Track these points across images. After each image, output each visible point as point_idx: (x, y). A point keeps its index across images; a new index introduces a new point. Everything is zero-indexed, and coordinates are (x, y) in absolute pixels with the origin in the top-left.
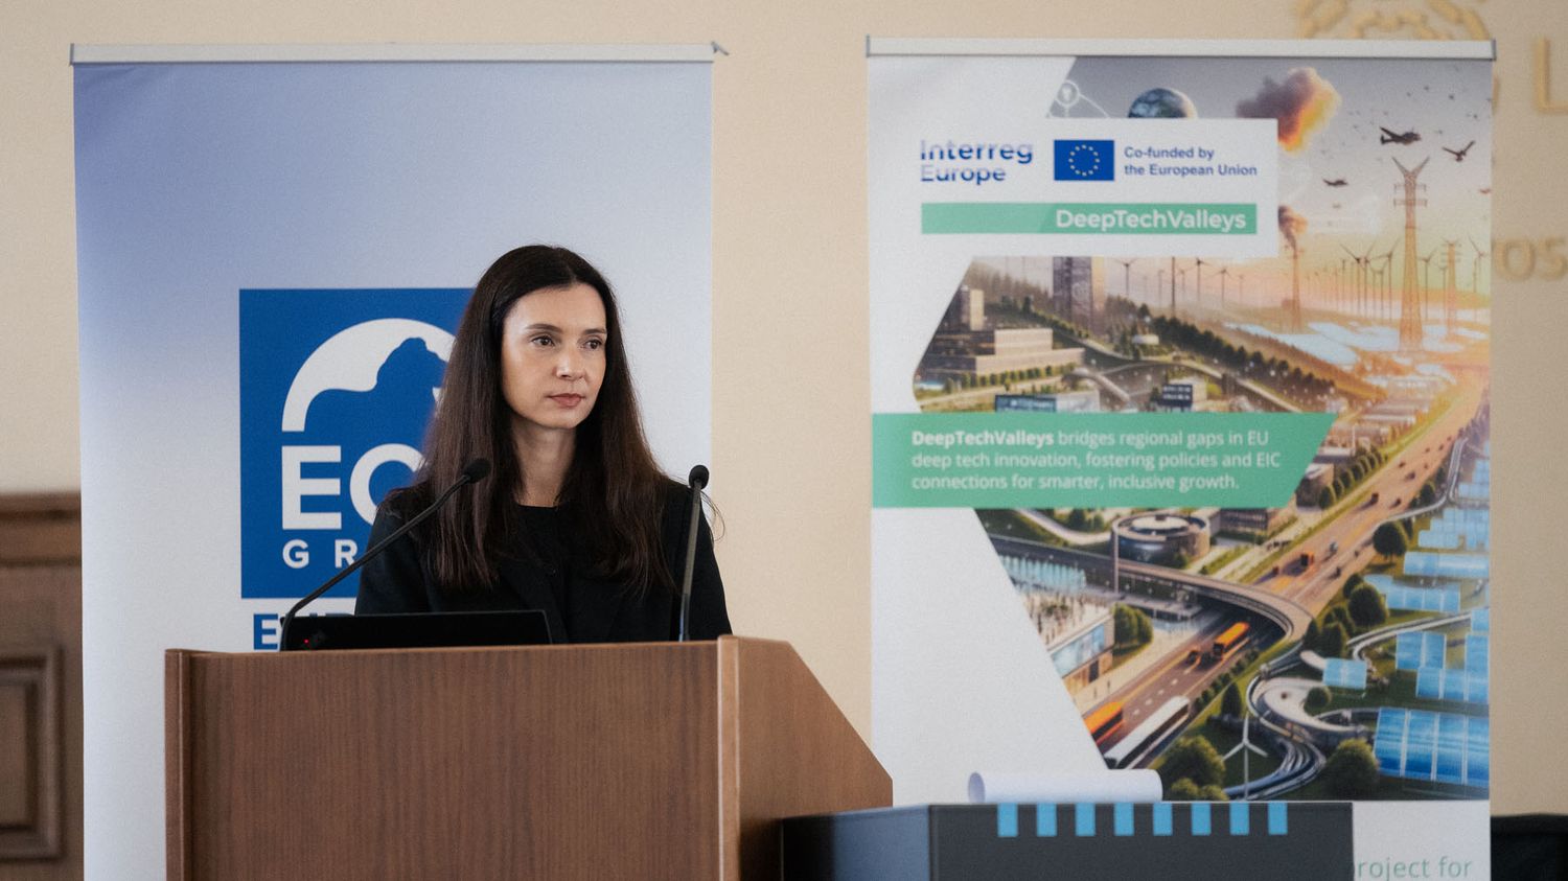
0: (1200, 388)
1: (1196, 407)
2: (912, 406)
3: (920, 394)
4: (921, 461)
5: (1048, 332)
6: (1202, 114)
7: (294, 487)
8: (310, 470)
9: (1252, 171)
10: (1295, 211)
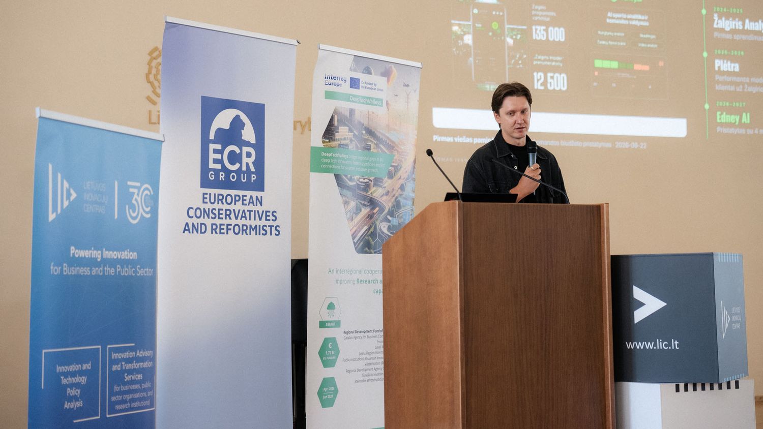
0: (373, 146)
1: (371, 150)
2: (321, 145)
3: (323, 142)
4: (323, 160)
5: (348, 128)
6: (375, 75)
7: (212, 156)
8: (215, 151)
9: (382, 90)
10: (389, 102)
